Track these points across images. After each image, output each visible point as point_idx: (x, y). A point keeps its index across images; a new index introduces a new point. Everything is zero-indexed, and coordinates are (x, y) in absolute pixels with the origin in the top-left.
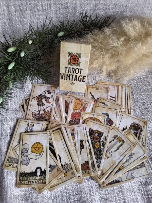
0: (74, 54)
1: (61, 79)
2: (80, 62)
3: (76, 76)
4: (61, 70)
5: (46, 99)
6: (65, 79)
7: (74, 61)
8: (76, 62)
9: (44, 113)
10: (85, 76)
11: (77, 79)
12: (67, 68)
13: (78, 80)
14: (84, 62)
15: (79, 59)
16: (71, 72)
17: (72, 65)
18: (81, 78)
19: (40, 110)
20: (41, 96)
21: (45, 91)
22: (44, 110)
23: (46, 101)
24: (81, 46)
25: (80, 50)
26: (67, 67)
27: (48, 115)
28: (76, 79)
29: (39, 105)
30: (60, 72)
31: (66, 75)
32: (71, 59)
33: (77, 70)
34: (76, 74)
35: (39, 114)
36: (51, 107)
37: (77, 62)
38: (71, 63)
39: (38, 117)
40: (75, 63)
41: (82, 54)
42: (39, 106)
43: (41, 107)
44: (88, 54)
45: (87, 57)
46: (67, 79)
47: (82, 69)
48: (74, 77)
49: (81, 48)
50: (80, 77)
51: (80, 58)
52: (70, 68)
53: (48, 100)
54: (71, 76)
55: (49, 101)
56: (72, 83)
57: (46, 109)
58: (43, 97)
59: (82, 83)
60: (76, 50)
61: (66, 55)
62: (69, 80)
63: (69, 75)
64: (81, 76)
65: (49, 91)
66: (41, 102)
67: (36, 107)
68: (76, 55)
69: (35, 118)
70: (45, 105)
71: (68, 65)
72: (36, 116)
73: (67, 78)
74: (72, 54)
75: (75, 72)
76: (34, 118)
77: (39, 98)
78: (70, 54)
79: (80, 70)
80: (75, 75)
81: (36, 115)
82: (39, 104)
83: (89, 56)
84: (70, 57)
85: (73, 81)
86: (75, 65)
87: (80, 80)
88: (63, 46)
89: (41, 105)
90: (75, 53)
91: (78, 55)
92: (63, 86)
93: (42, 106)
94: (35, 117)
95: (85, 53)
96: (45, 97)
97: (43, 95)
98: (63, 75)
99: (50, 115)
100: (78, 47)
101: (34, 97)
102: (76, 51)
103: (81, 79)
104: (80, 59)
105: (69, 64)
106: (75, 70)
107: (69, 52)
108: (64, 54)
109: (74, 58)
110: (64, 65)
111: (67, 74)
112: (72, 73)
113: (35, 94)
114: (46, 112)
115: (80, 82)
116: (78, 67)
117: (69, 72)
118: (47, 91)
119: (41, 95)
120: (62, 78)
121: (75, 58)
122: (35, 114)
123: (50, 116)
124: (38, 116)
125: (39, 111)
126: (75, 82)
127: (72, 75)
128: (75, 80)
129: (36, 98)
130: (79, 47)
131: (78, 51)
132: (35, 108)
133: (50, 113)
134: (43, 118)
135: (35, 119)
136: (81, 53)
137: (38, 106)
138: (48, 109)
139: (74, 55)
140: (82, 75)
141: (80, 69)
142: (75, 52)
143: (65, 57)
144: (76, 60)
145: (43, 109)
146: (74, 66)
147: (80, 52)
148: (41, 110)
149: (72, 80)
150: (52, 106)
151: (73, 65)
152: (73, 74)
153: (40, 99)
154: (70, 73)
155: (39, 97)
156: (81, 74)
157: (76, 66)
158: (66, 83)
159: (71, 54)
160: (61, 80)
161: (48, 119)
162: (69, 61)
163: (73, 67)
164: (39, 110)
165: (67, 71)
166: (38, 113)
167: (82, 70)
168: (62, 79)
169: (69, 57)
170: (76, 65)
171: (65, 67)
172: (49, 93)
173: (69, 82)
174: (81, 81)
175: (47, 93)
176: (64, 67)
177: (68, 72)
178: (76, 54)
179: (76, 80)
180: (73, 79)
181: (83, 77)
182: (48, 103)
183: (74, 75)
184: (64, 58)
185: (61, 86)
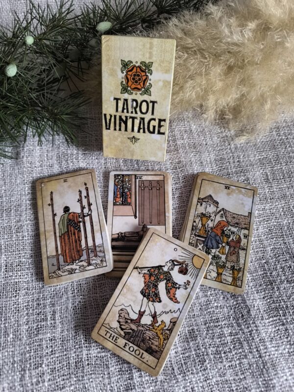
0: (134, 63)
1: (107, 129)
2: (150, 83)
3: (143, 119)
4: (106, 107)
5: (170, 285)
6: (115, 129)
7: (136, 82)
8: (142, 84)
9: (152, 325)
10: (164, 118)
11: (145, 127)
12: (119, 101)
13: (146, 130)
14: (161, 84)
15: (147, 76)
16: (130, 110)
17: (132, 93)
18: (154, 125)
19: (144, 312)
20: (159, 270)
21: (173, 261)
22: (154, 316)
23: (168, 291)
24: (151, 43)
25: (150, 53)
26: (120, 99)
27: (161, 336)
28: (142, 127)
29: (144, 296)
30: (104, 112)
31: (118, 118)
32: (129, 77)
33: (144, 105)
34: (143, 116)
35: (137, 322)
36: (176, 315)
37: (144, 84)
38: (129, 89)
39: (131, 329)
40: (139, 87)
41: (153, 64)
42: (145, 299)
43: (150, 303)
44: (170, 63)
45: (167, 71)
46: (120, 130)
47: (156, 102)
48: (137, 122)
49: (151, 48)
50: (152, 123)
51: (151, 74)
52: (126, 100)
53: (174, 289)
54: (131, 120)
55: (175, 294)
56: (134, 137)
57: (160, 315)
58: (162, 277)
59: (156, 136)
60: (140, 53)
61: (115, 67)
62: (126, 130)
63: (124, 119)
64: (154, 119)
65: (184, 266)
66: (154, 290)
67: (136, 297)
68: (139, 67)
69: (122, 329)
70: (160, 301)
71: (121, 93)
72: (127, 326)
73: (120, 126)
74: (132, 64)
75: (138, 109)
76: (120, 327)
77: (151, 275)
78: (125, 65)
79: (151, 105)
80: (139, 119)
81: (129, 321)
82: (147, 291)
83: (172, 70)
84: (125, 72)
85: (136, 134)
86: (139, 93)
87: (151, 129)
88: (108, 45)
89: (151, 299)
90: (137, 62)
91: (145, 66)
92: (111, 145)
93: (153, 301)
94: (123, 327)
95: (163, 62)
96: (168, 279)
97: (165, 269)
98: (110, 120)
99: (165, 340)
100: (144, 45)
101: (139, 265)
102: (140, 57)
103: (154, 127)
104: (150, 77)
105: (125, 90)
106: (139, 105)
107: (121, 60)
108: (110, 66)
109: (135, 75)
110: (111, 92)
111: (120, 117)
112: (132, 112)
113: (146, 260)
114: (157, 325)
115: (153, 135)
116: (146, 97)
117: (125, 111)
118: (180, 264)
119: (160, 267)
120: (108, 127)
121: (138, 75)
122: (127, 316)
123: (165, 342)
124: (134, 327)
125: (141, 314)
126: (141, 136)
127: (133, 118)
128: (139, 131)
129: (145, 271)
130: (148, 46)
131: (143, 55)
132: (132, 300)
133: (168, 332)
134: (143, 340)
135: (122, 333)
136: (151, 61)
137: (142, 297)
138: (167, 319)
139: (134, 66)
140: (157, 116)
141: (151, 102)
142: (137, 59)
143: (113, 73)
144: (140, 79)
145: (153, 313)
146: (136, 94)
147: (150, 58)
148: (146, 313)
149: (133, 130)
150: (178, 313)
151: (134, 92)
152: (134, 115)
153: (153, 278)
154: (128, 112)
155: (152, 270)
156: (153, 113)
157: (141, 94)
158: (119, 140)
159: (127, 65)
160: (105, 132)
161: (157, 348)
162: (124, 83)
163: (134, 97)
164: (142, 310)
165: (120, 109)
166: (134, 317)
167: (155, 104)
168: (109, 129)
169: (123, 73)
170: (141, 92)
171: (115, 99)
172: (183, 271)
173: (125, 136)
174: (153, 132)
175: (177, 268)
176: (112, 99)
177: (123, 111)
178: (141, 63)
179: (142, 131)
180: (136, 129)
181: (160, 121)
182: (171, 299)
183: (136, 118)
184: (112, 75)
185: (107, 147)
